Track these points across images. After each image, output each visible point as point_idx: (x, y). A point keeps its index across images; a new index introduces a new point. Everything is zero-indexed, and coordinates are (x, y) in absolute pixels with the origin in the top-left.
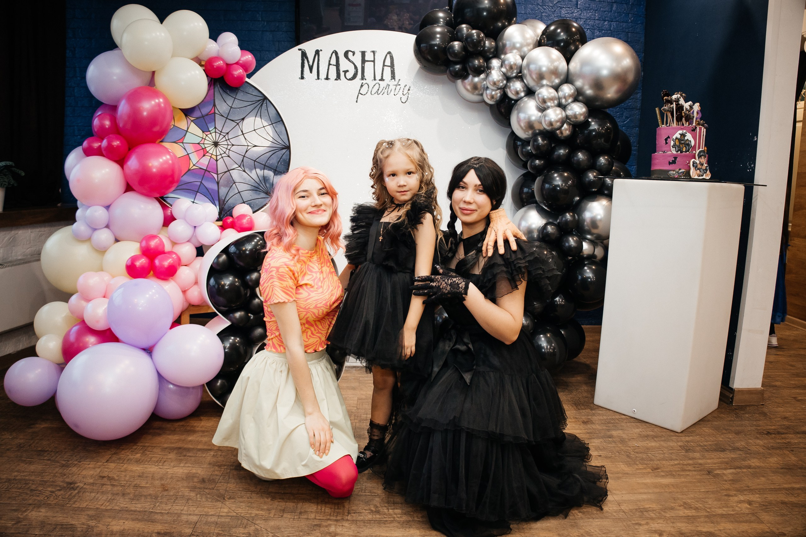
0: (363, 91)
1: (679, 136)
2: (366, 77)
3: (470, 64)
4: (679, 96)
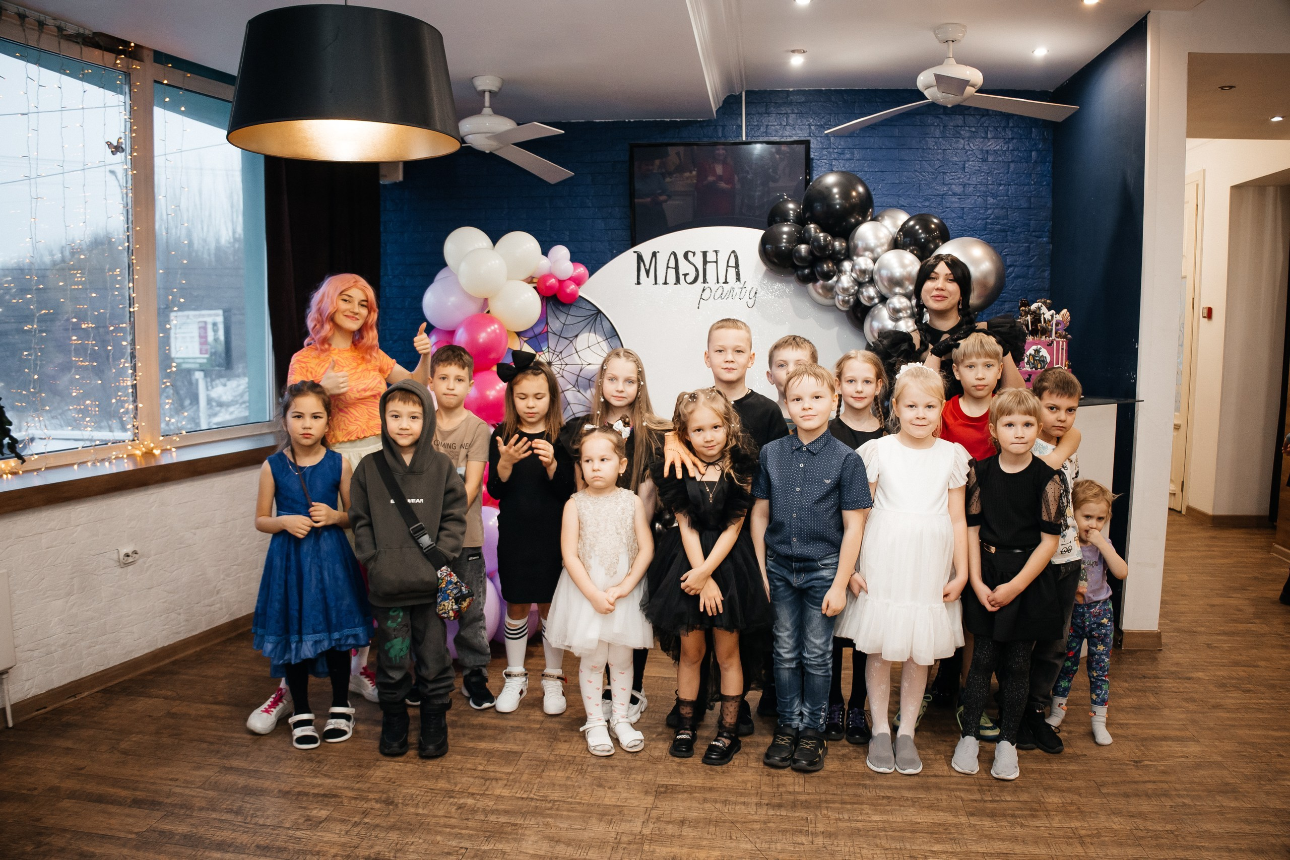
0: (706, 294)
1: (1033, 352)
2: (708, 280)
3: (819, 269)
4: (1040, 304)
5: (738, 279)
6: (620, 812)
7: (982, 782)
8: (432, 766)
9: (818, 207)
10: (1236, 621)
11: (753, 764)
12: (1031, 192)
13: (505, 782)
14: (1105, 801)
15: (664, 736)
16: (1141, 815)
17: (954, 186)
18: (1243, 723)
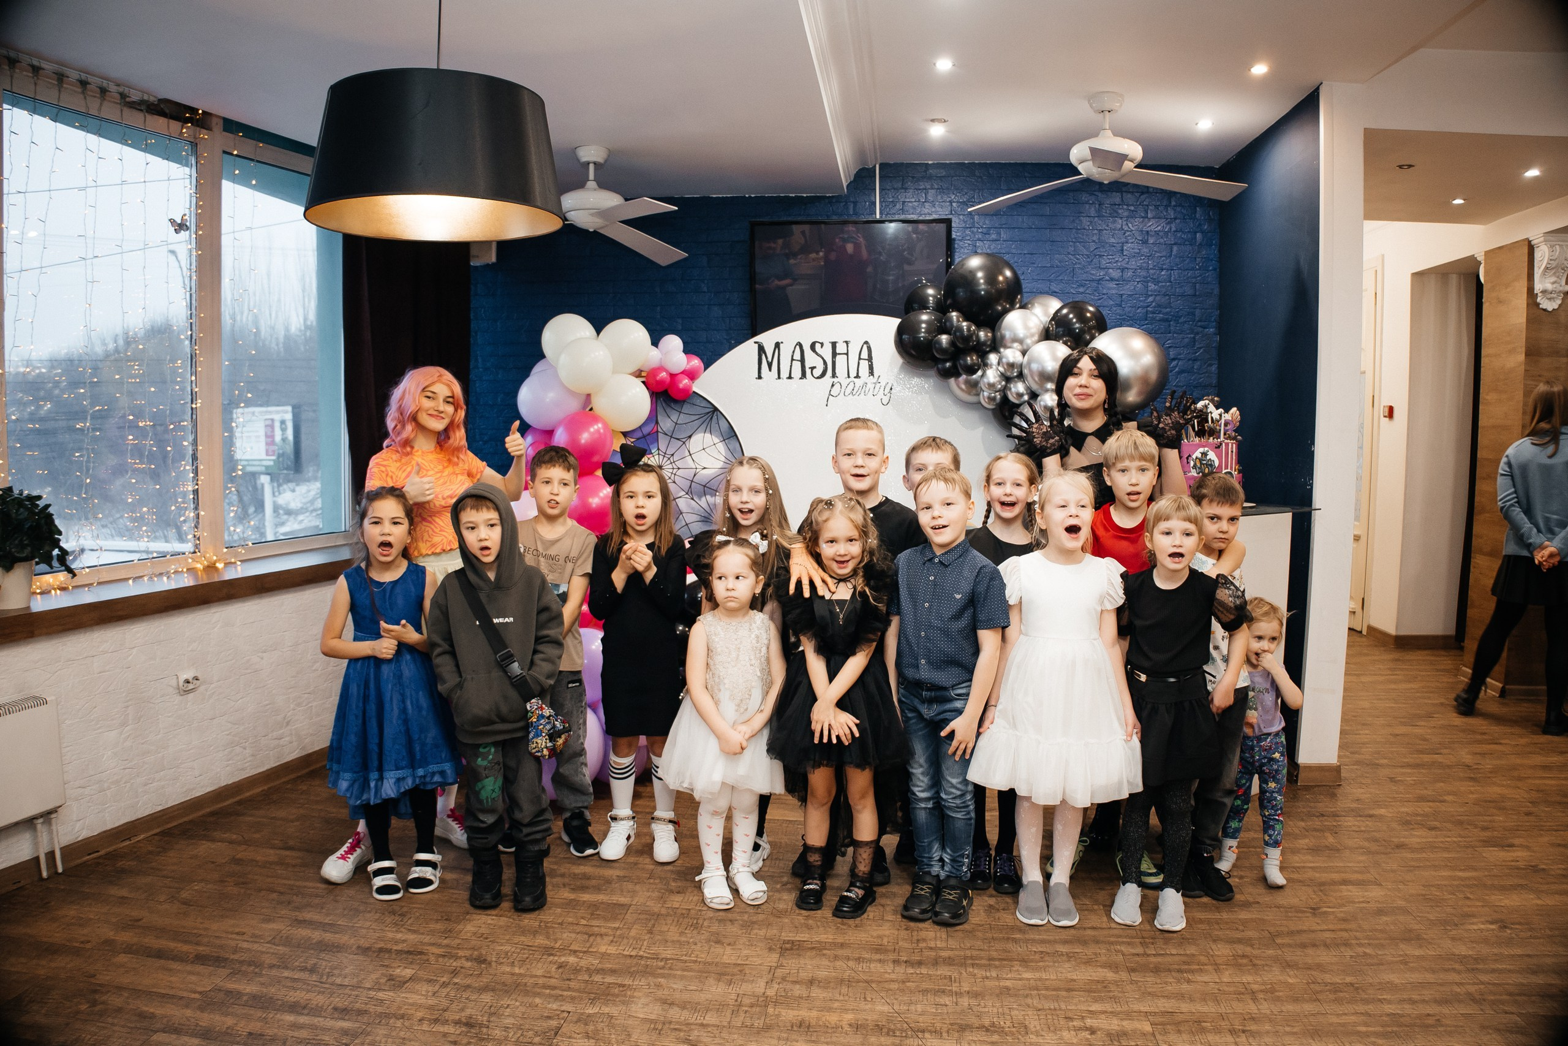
0: (835, 391)
1: (1199, 456)
2: (837, 375)
3: (962, 362)
4: (1207, 402)
5: (872, 373)
6: (741, 971)
7: (1145, 934)
8: (529, 920)
9: (961, 293)
10: (1421, 752)
11: (890, 917)
12: (1195, 278)
13: (611, 938)
14: (1279, 952)
15: (789, 886)
16: (1320, 967)
17: (1111, 270)
18: (1428, 863)
